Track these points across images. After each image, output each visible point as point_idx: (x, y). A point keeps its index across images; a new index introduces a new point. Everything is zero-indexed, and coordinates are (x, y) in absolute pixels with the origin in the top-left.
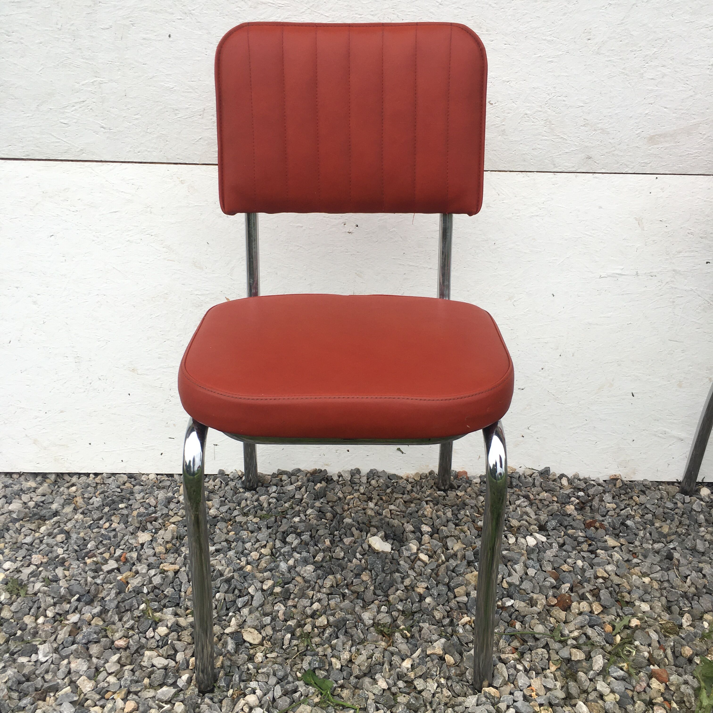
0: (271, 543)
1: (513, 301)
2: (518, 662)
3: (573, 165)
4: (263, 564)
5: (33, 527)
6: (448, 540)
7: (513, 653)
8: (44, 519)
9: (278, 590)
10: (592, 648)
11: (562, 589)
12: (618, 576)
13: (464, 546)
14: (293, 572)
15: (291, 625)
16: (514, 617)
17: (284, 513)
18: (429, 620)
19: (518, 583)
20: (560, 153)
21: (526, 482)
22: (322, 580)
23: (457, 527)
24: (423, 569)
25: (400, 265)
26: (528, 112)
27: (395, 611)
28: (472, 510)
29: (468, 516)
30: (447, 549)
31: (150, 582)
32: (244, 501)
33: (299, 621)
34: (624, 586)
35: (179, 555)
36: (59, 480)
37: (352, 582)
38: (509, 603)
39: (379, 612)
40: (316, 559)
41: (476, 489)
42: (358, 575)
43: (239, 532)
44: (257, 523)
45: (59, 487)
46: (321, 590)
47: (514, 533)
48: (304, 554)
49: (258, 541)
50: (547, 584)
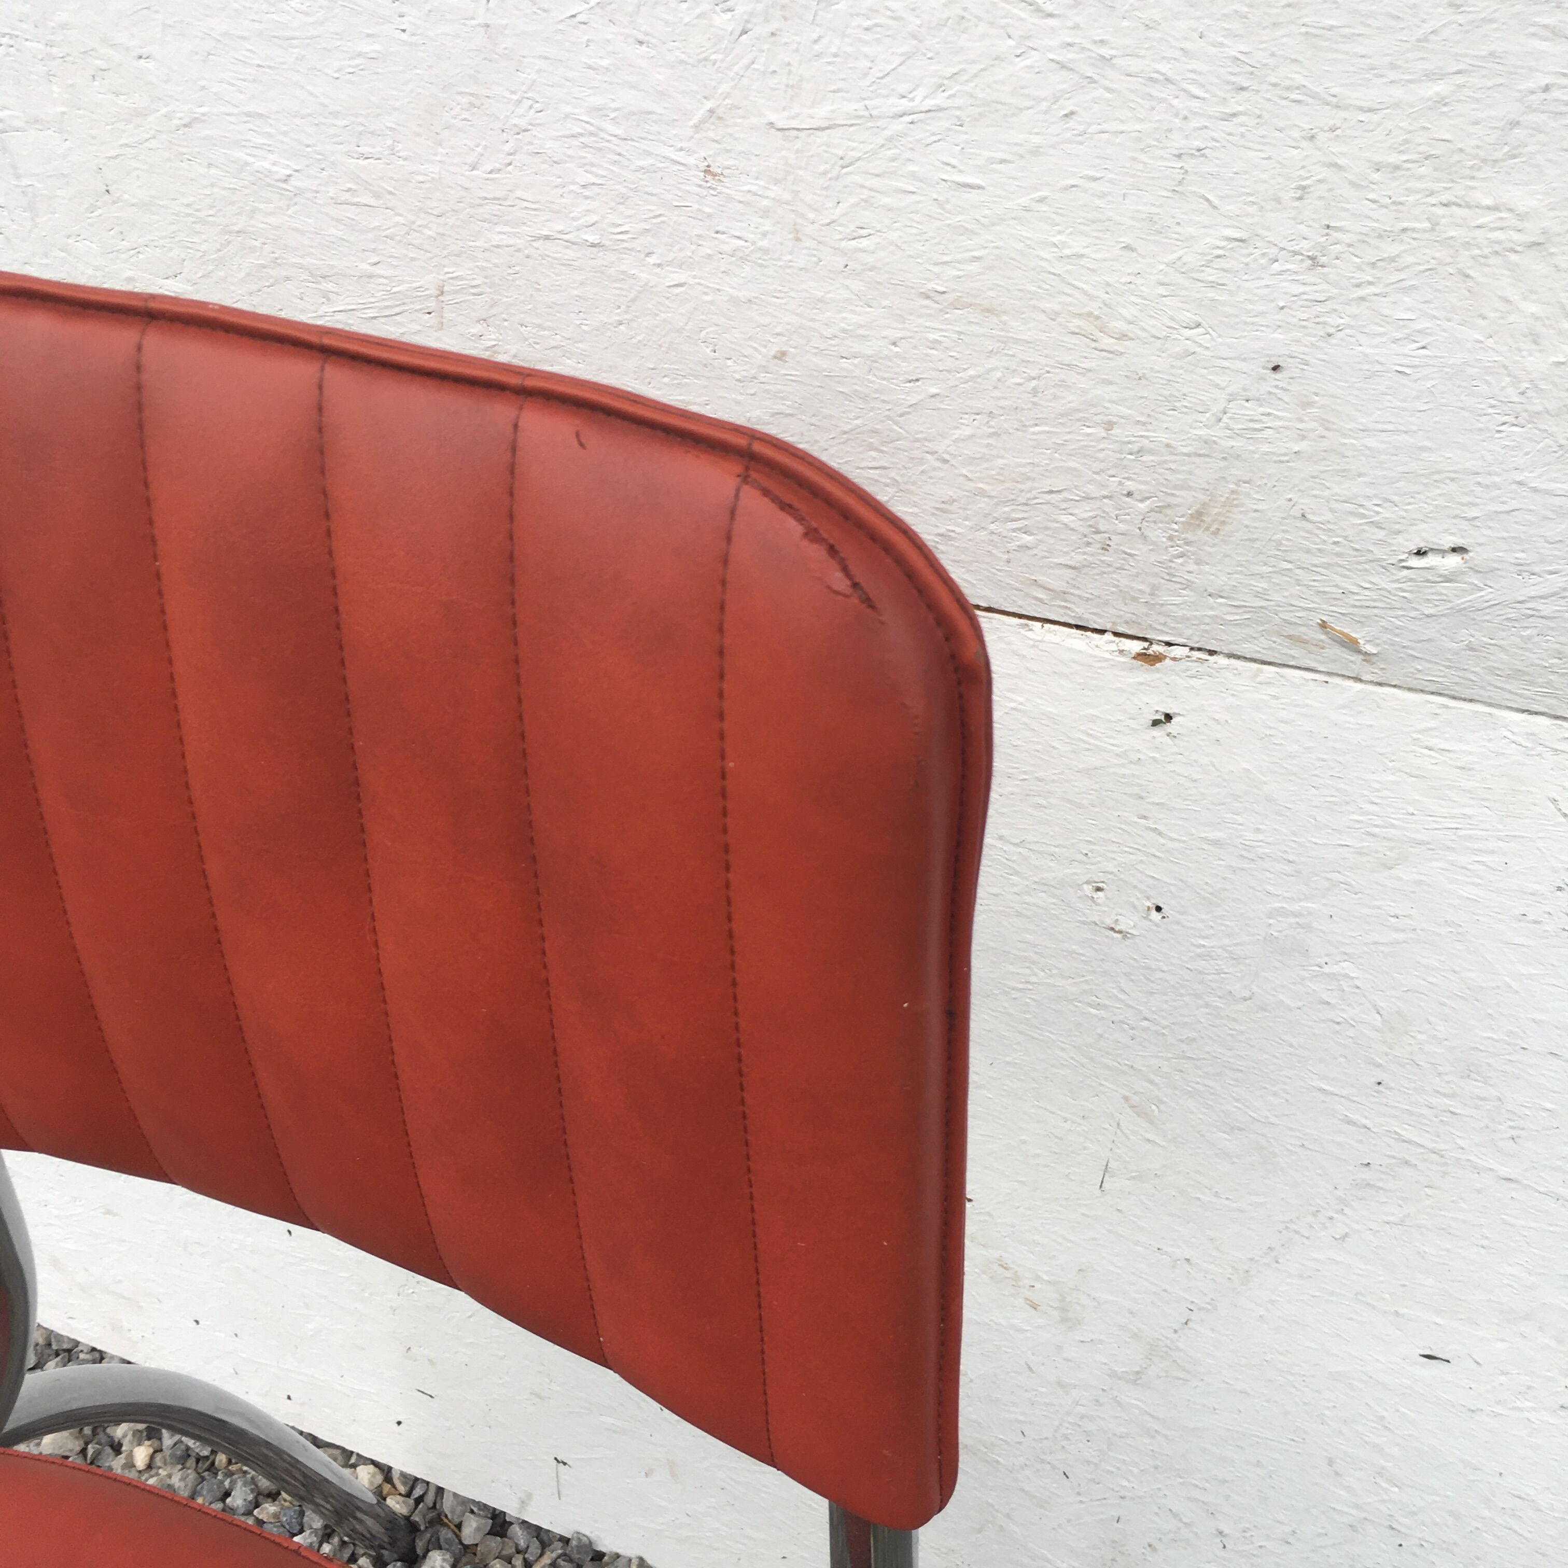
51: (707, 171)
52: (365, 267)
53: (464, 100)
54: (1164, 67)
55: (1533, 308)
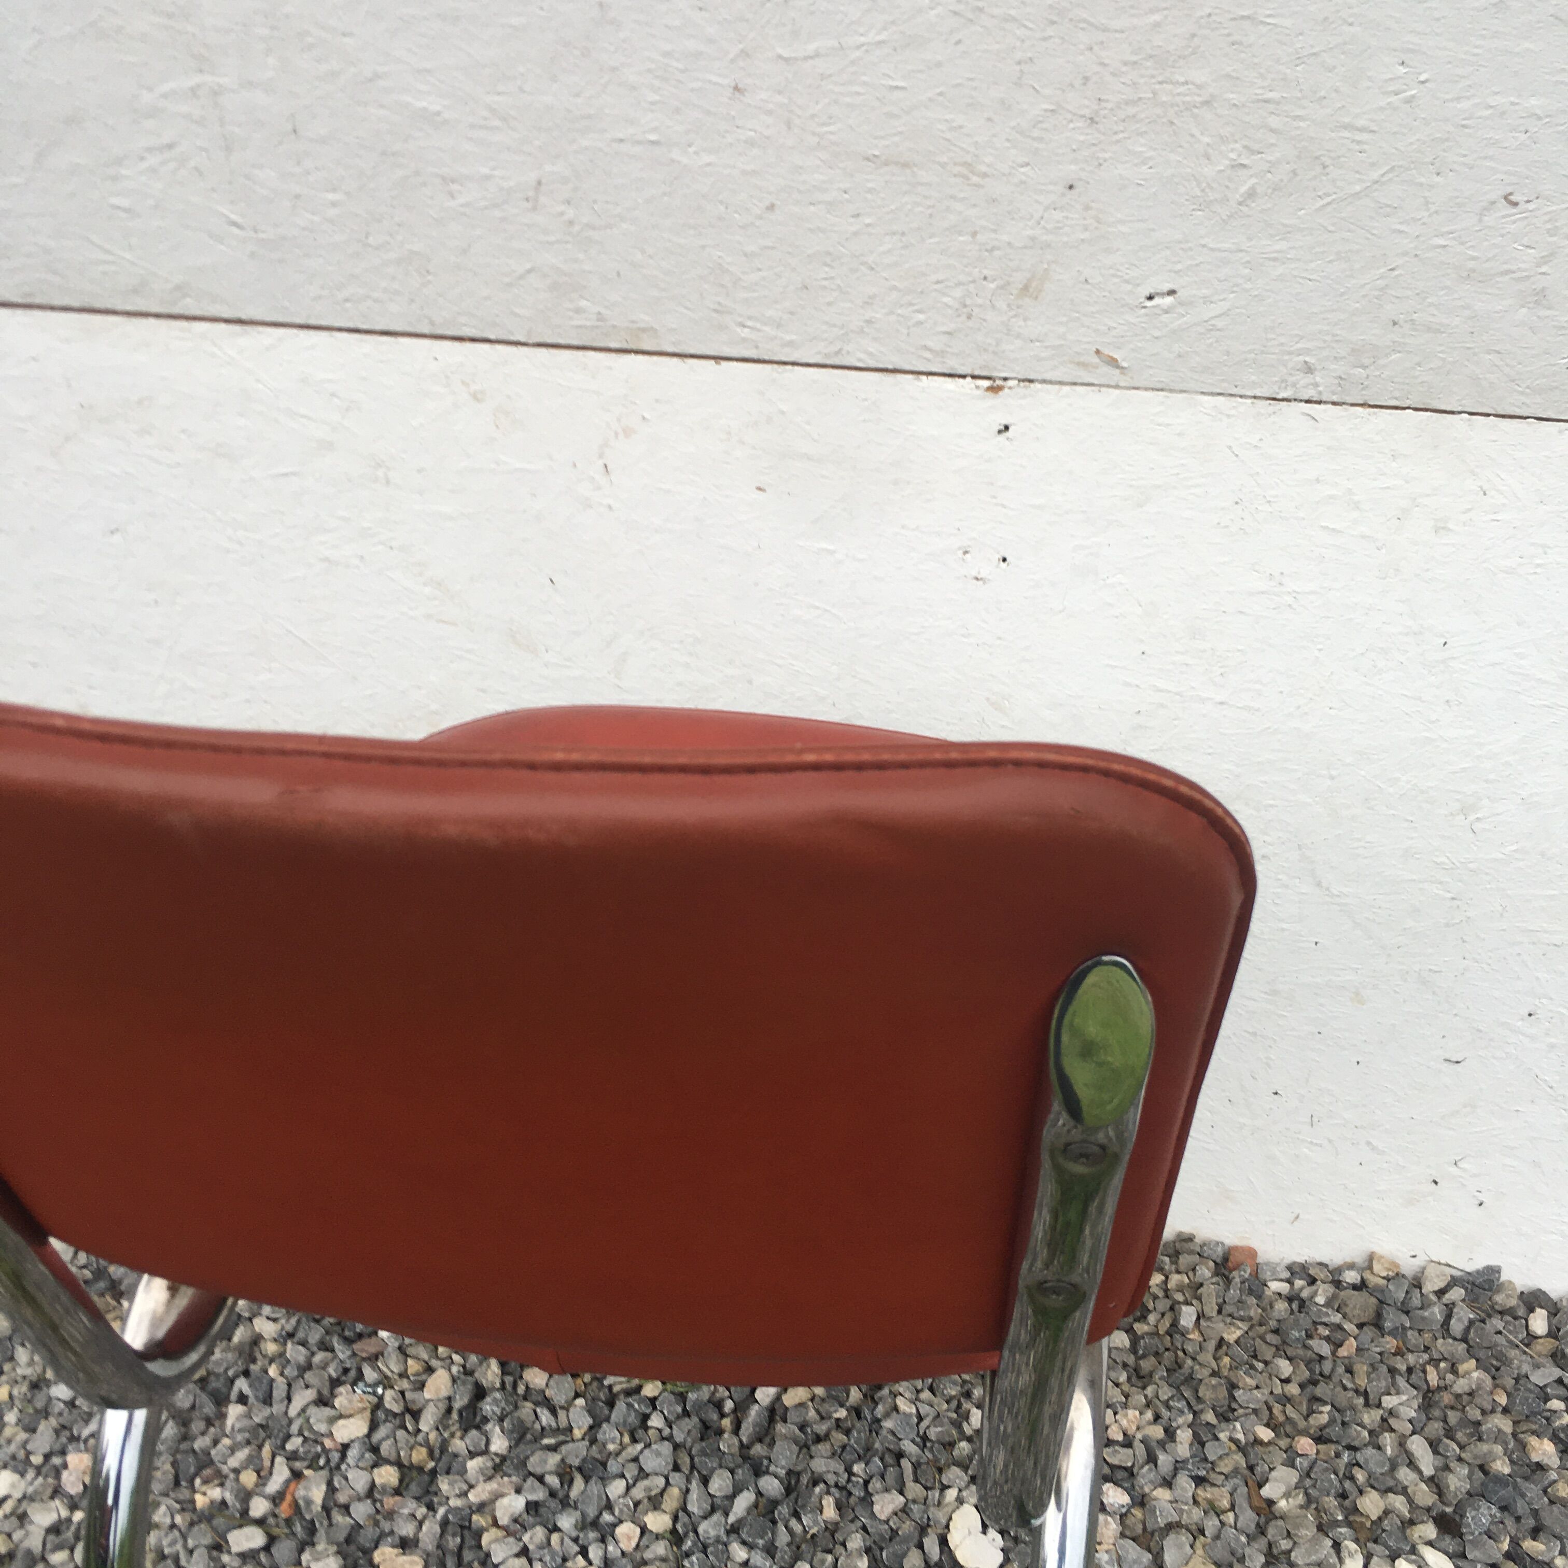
0: (677, 1491)
1: (1472, 817)
6: (1169, 1541)
21: (1424, 1319)
23: (1200, 1492)
25: (1127, 684)
28: (1253, 1418)
29: (1237, 1443)
35: (431, 1507)
47: (1362, 1537)
48: (761, 1554)
49: (643, 1474)
51: (735, 88)
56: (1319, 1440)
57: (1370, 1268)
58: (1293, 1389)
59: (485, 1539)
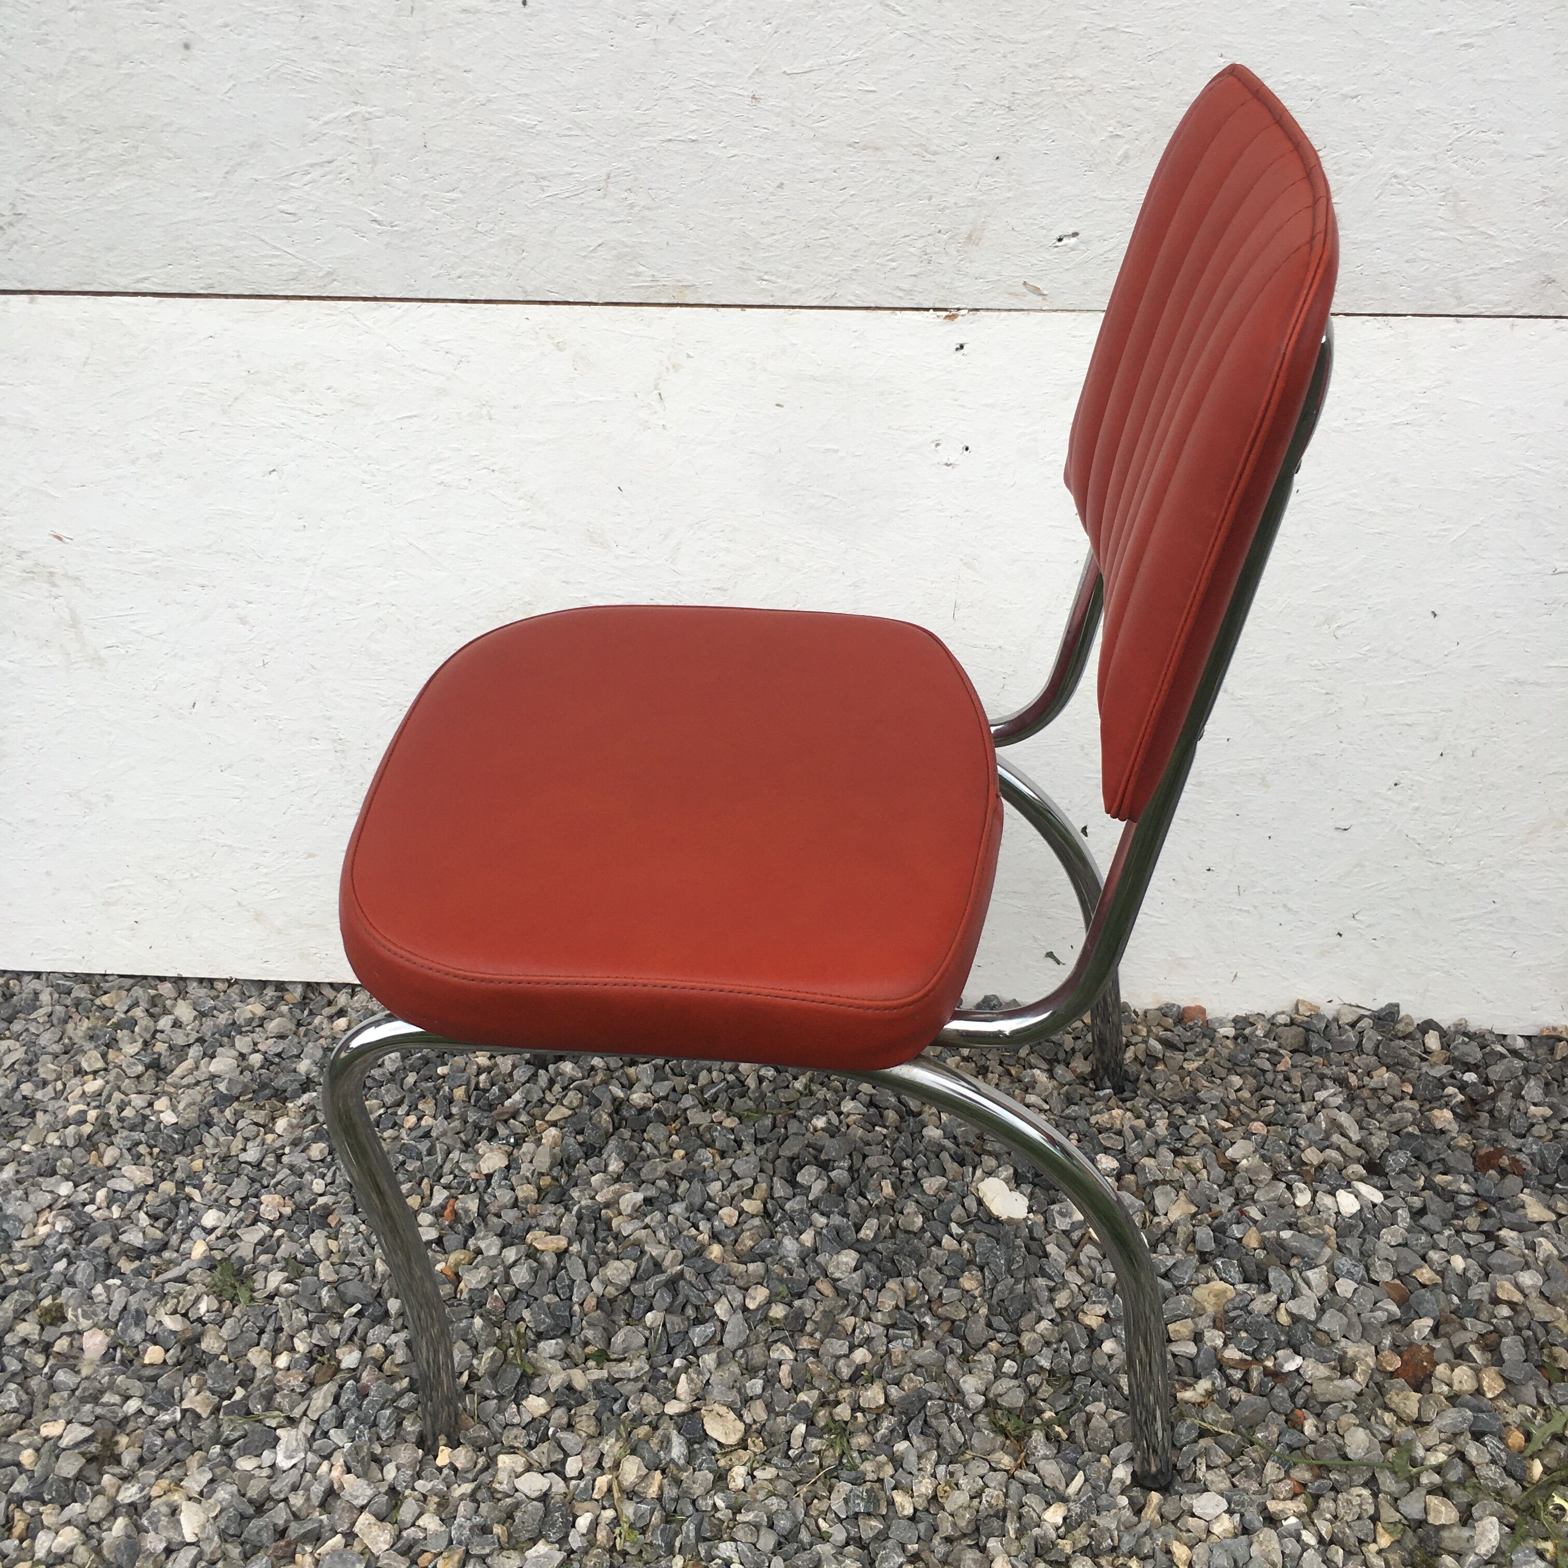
0: (764, 1185)
1: (1334, 627)
2: (1307, 1519)
3: (1507, 299)
4: (747, 1242)
5: (260, 1116)
6: (1158, 1191)
7: (1294, 1496)
8: (282, 1096)
9: (778, 1311)
10: (1476, 1494)
11: (1413, 1330)
12: (1547, 1299)
13: (1194, 1209)
14: (811, 1266)
15: (806, 1403)
16: (1300, 1401)
17: (792, 1106)
18: (1110, 1395)
19: (1312, 1317)
20: (1477, 270)
21: (1342, 1041)
22: (875, 1291)
23: (1178, 1159)
24: (1099, 1269)
25: (1067, 540)
26: (1403, 172)
27: (1034, 1372)
28: (1214, 1112)
29: (1203, 1128)
30: (1154, 1213)
31: (507, 1280)
32: (705, 1072)
33: (823, 1395)
34: (1557, 1327)
35: (568, 1209)
36: (311, 995)
37: (941, 1295)
38: (1293, 1364)
39: (998, 1374)
40: (862, 1235)
41: (1225, 1052)
42: (952, 1281)
43: (695, 1151)
44: (732, 1130)
45: (311, 1013)
46: (873, 1316)
47: (1308, 1179)
48: (837, 1220)
49: (735, 1177)
50: (1381, 1315)
51: (753, 98)
52: (569, 169)
53: (637, 76)
54: (949, 33)
55: (1090, 118)
56: (1268, 1124)
57: (1297, 1012)
58: (1245, 1094)
59: (614, 1224)
